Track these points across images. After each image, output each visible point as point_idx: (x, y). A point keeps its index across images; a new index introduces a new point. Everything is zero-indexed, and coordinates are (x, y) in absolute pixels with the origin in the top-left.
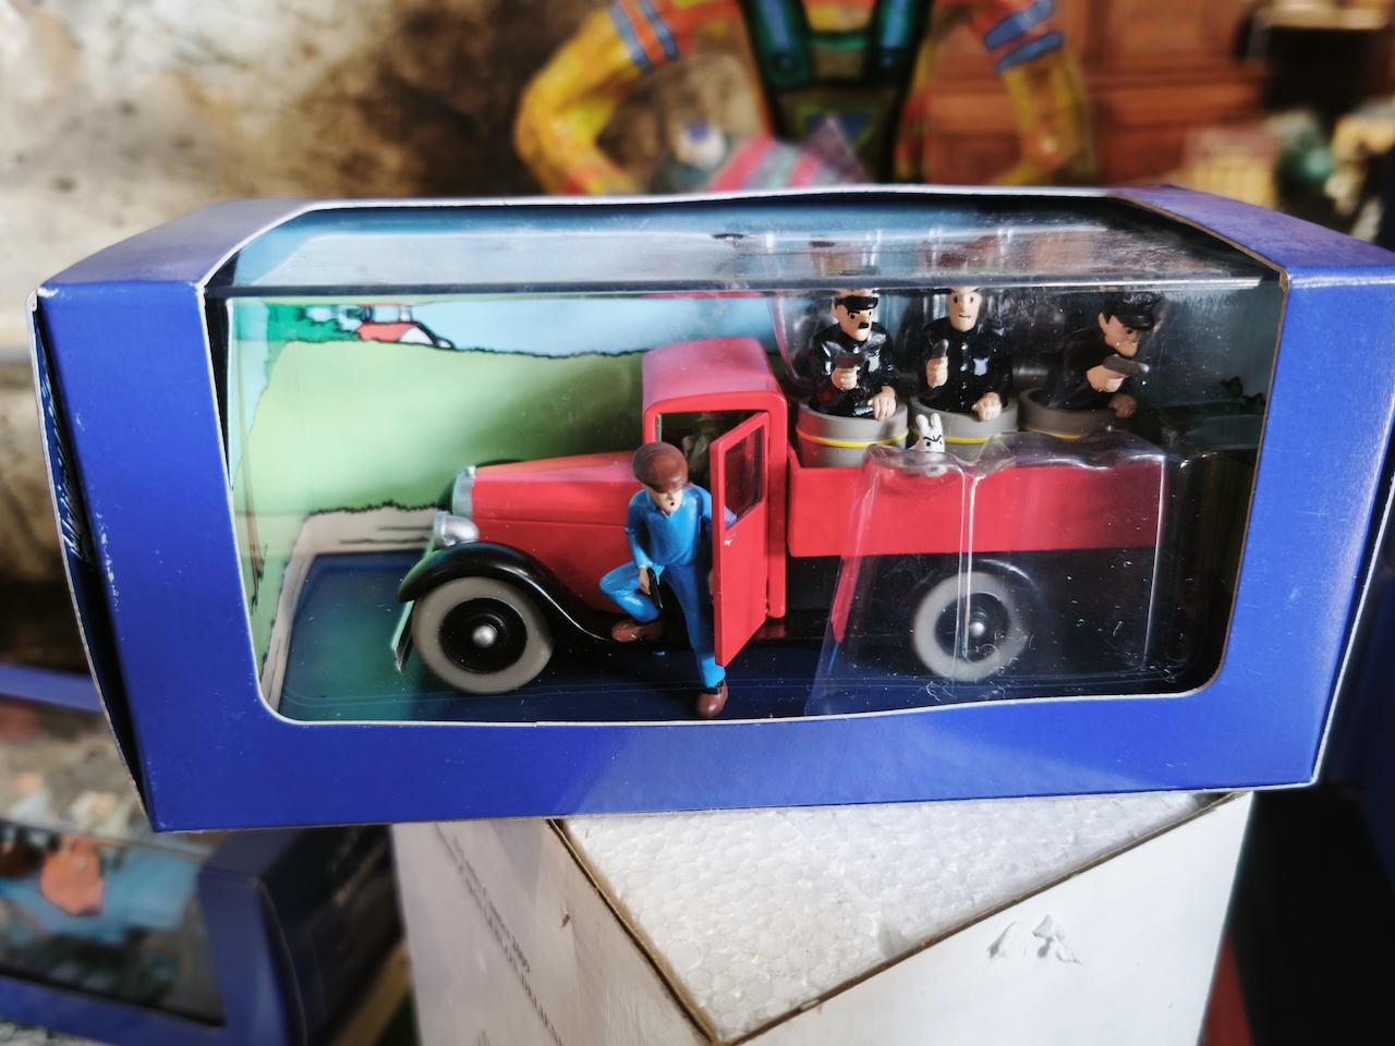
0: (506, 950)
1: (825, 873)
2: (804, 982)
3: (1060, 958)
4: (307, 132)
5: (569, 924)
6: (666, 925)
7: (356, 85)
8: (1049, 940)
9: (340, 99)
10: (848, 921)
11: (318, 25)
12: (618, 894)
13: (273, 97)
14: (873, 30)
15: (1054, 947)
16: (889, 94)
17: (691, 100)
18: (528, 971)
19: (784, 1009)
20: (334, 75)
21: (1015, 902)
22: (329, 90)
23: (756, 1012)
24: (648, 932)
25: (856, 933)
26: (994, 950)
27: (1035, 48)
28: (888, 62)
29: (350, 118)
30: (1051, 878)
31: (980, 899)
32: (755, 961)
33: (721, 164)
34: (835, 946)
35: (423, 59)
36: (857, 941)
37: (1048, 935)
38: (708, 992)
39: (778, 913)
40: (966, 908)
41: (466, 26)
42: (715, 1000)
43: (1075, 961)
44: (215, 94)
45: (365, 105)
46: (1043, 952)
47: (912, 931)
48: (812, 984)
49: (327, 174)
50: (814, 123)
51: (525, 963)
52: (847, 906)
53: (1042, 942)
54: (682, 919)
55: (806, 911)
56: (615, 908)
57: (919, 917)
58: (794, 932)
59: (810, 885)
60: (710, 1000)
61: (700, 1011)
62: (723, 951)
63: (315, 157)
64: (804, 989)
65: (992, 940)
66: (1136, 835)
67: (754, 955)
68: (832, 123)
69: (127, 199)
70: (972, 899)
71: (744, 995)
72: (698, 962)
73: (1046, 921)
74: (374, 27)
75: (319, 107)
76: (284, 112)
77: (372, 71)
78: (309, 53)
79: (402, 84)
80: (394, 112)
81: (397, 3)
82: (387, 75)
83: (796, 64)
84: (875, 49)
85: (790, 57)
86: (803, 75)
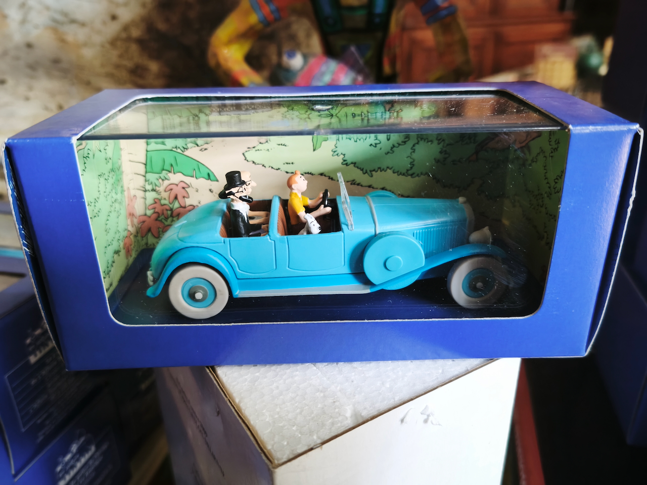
0: (198, 427)
1: (329, 389)
2: (315, 437)
3: (432, 423)
4: (114, 54)
5: (220, 415)
6: (256, 414)
7: (136, 33)
8: (428, 416)
9: (129, 39)
10: (337, 410)
11: (118, 5)
12: (237, 401)
13: (98, 39)
14: (370, 6)
15: (431, 418)
16: (379, 35)
17: (293, 38)
18: (207, 436)
19: (305, 448)
20: (126, 28)
21: (412, 400)
22: (124, 35)
23: (293, 451)
24: (248, 417)
25: (340, 414)
26: (402, 421)
27: (444, 13)
28: (377, 20)
29: (134, 48)
30: (429, 389)
31: (397, 399)
32: (294, 428)
33: (302, 68)
34: (330, 421)
35: (167, 20)
36: (340, 418)
37: (428, 413)
38: (272, 442)
39: (307, 407)
40: (392, 403)
41: (188, 5)
42: (275, 446)
43: (439, 425)
44: (70, 38)
45: (140, 42)
46: (426, 421)
47: (366, 414)
48: (318, 438)
49: (124, 74)
50: (345, 49)
51: (205, 433)
52: (337, 404)
53: (425, 417)
54: (264, 411)
55: (319, 406)
56: (235, 407)
57: (370, 407)
58: (313, 415)
59: (322, 395)
60: (273, 446)
61: (269, 451)
62: (281, 425)
63: (118, 67)
64: (316, 439)
65: (401, 416)
66: (469, 369)
67: (294, 426)
68: (353, 49)
69: (30, 88)
70: (394, 399)
71: (288, 443)
72: (269, 430)
73: (426, 408)
74: (144, 5)
75: (119, 43)
76: (103, 46)
77: (143, 26)
78: (114, 18)
79: (158, 32)
80: (155, 45)
82: (150, 28)
83: (335, 21)
84: (371, 14)
85: (332, 18)
86: (338, 27)
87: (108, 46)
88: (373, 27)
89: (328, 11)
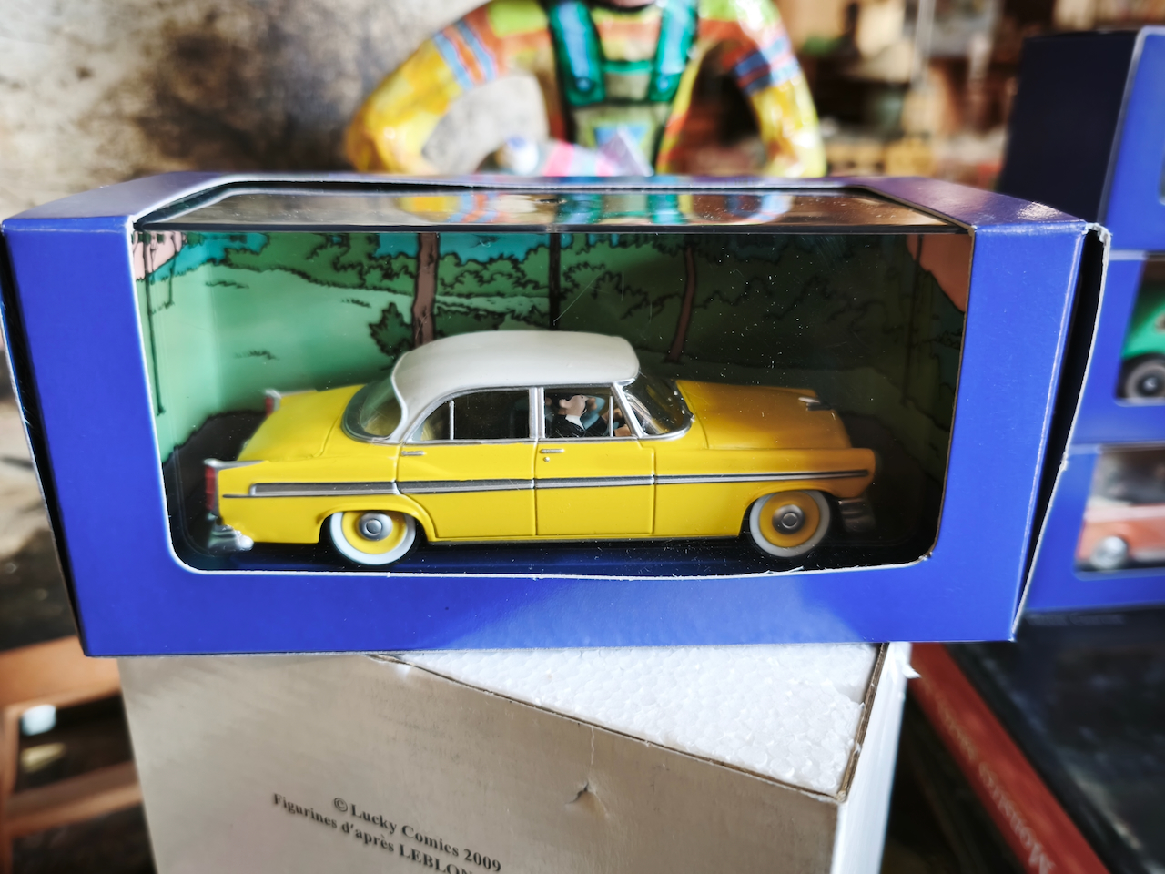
7: (132, 105)
9: (118, 116)
11: (90, 48)
14: (655, 59)
20: (111, 95)
22: (107, 109)
29: (131, 136)
35: (197, 81)
41: (238, 53)
45: (142, 122)
68: (623, 134)
74: (147, 51)
75: (96, 125)
76: (61, 129)
77: (147, 92)
78: (84, 74)
79: (179, 103)
80: (173, 129)
81: (169, 29)
82: (163, 94)
83: (593, 86)
84: (655, 75)
85: (587, 79)
86: (598, 95)
87: (72, 130)
88: (654, 97)
89: (582, 66)
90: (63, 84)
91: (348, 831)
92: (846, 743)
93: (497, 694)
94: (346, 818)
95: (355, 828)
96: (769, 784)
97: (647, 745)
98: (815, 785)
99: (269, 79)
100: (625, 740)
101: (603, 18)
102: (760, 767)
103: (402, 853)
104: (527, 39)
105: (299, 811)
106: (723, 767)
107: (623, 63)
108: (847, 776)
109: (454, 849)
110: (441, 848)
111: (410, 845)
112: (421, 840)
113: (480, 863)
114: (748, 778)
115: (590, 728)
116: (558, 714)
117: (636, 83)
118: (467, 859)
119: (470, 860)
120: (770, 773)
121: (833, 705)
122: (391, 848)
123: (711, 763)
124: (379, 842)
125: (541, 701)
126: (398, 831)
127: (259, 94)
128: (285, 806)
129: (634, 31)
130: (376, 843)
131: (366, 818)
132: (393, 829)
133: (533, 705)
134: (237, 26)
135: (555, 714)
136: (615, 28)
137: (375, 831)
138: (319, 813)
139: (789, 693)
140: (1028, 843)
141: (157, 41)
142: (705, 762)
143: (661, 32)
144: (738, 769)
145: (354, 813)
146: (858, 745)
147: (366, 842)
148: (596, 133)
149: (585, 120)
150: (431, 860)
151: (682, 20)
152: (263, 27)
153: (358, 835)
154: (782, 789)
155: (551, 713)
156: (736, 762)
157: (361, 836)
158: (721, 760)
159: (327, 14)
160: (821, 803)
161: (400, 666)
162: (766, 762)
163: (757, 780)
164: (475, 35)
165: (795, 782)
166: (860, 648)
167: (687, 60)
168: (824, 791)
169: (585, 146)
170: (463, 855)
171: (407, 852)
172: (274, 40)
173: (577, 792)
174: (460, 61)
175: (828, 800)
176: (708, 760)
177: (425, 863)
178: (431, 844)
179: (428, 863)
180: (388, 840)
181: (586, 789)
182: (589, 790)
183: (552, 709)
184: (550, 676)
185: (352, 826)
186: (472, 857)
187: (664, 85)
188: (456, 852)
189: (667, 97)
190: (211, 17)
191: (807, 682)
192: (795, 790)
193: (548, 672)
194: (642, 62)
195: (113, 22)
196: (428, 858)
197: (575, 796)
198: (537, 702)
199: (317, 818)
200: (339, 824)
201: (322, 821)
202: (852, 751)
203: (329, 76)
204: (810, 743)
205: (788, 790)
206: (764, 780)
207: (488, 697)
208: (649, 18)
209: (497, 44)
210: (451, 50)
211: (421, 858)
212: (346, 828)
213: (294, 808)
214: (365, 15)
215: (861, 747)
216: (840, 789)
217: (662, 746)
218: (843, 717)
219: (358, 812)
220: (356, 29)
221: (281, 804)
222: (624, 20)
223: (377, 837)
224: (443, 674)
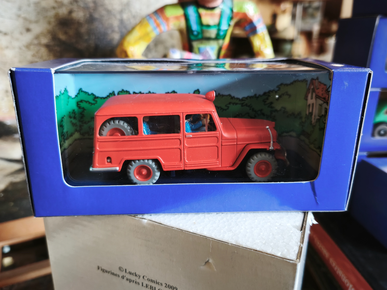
7: (44, 41)
9: (40, 44)
11: (31, 22)
13: (16, 44)
14: (219, 25)
20: (37, 37)
22: (36, 42)
29: (43, 50)
35: (66, 33)
41: (79, 24)
45: (47, 46)
68: (208, 49)
74: (49, 23)
75: (32, 47)
76: (20, 48)
77: (49, 36)
78: (28, 30)
79: (59, 40)
80: (57, 49)
81: (56, 16)
82: (54, 37)
83: (198, 33)
84: (219, 30)
85: (197, 31)
86: (200, 36)
87: (24, 48)
88: (218, 37)
89: (195, 27)
90: (21, 33)
91: (124, 278)
92: (297, 244)
93: (177, 229)
94: (123, 273)
95: (126, 277)
96: (273, 257)
97: (230, 245)
98: (288, 257)
99: (90, 32)
100: (222, 243)
101: (202, 11)
102: (269, 251)
103: (143, 285)
104: (177, 18)
105: (106, 272)
106: (257, 252)
107: (208, 26)
108: (299, 254)
109: (161, 283)
110: (156, 283)
111: (146, 282)
112: (150, 280)
113: (170, 288)
114: (265, 255)
115: (210, 239)
116: (199, 235)
117: (213, 32)
118: (165, 287)
119: (167, 287)
120: (273, 253)
121: (292, 231)
122: (139, 284)
123: (252, 250)
124: (134, 282)
125: (192, 231)
126: (141, 277)
127: (86, 37)
128: (102, 270)
129: (212, 15)
130: (133, 282)
131: (130, 273)
132: (140, 277)
133: (190, 232)
134: (79, 15)
135: (198, 235)
136: (206, 15)
137: (133, 278)
138: (113, 272)
139: (276, 228)
140: (348, 285)
141: (53, 20)
142: (251, 250)
143: (221, 16)
144: (262, 252)
145: (126, 272)
146: (302, 244)
147: (130, 282)
148: (199, 49)
149: (195, 44)
150: (153, 287)
151: (228, 12)
152: (88, 15)
153: (127, 279)
154: (277, 258)
155: (196, 235)
156: (261, 250)
157: (128, 280)
158: (256, 249)
159: (109, 12)
160: (291, 263)
161: (143, 220)
162: (271, 250)
163: (268, 256)
164: (160, 16)
165: (281, 256)
166: (298, 213)
167: (229, 25)
168: (292, 259)
169: (196, 53)
170: (164, 285)
171: (144, 285)
172: (91, 20)
173: (205, 262)
174: (155, 25)
175: (294, 262)
176: (252, 249)
177: (151, 289)
178: (153, 282)
179: (152, 289)
180: (138, 281)
181: (208, 261)
182: (209, 261)
183: (197, 233)
184: (195, 223)
185: (125, 276)
186: (167, 286)
187: (222, 33)
188: (162, 284)
189: (222, 37)
190: (71, 12)
191: (282, 224)
192: (282, 259)
193: (194, 221)
194: (215, 26)
195: (38, 13)
196: (152, 287)
197: (204, 264)
198: (191, 231)
199: (113, 274)
200: (121, 276)
201: (114, 275)
202: (300, 247)
203: (109, 31)
204: (285, 244)
205: (279, 259)
206: (271, 256)
207: (174, 229)
208: (217, 11)
209: (167, 19)
210: (152, 21)
211: (149, 287)
212: (123, 277)
213: (105, 271)
214: (121, 12)
215: (303, 245)
216: (297, 259)
217: (235, 245)
218: (295, 235)
219: (127, 271)
220: (118, 17)
221: (100, 269)
222: (209, 12)
223: (134, 280)
224: (158, 222)
